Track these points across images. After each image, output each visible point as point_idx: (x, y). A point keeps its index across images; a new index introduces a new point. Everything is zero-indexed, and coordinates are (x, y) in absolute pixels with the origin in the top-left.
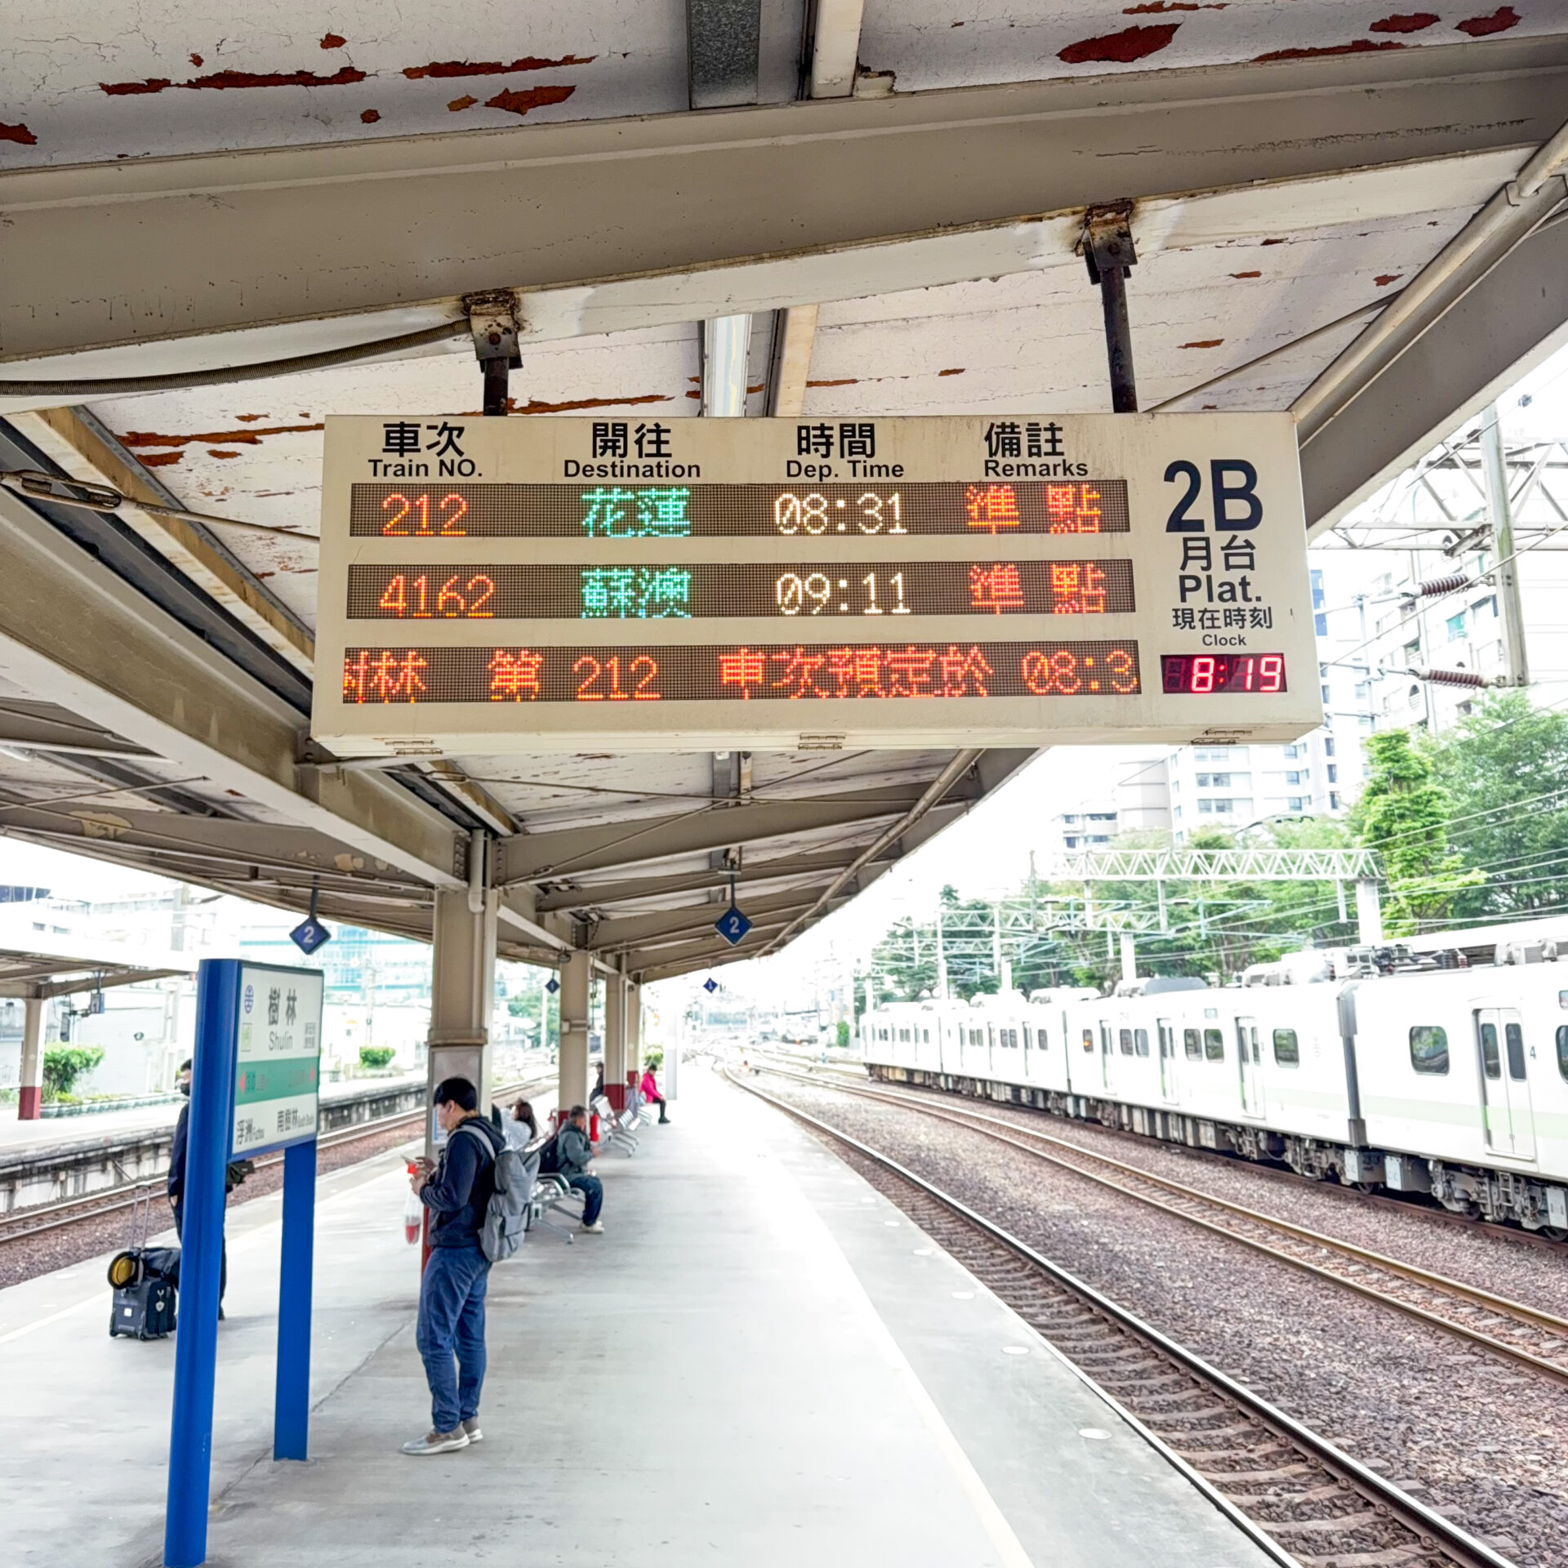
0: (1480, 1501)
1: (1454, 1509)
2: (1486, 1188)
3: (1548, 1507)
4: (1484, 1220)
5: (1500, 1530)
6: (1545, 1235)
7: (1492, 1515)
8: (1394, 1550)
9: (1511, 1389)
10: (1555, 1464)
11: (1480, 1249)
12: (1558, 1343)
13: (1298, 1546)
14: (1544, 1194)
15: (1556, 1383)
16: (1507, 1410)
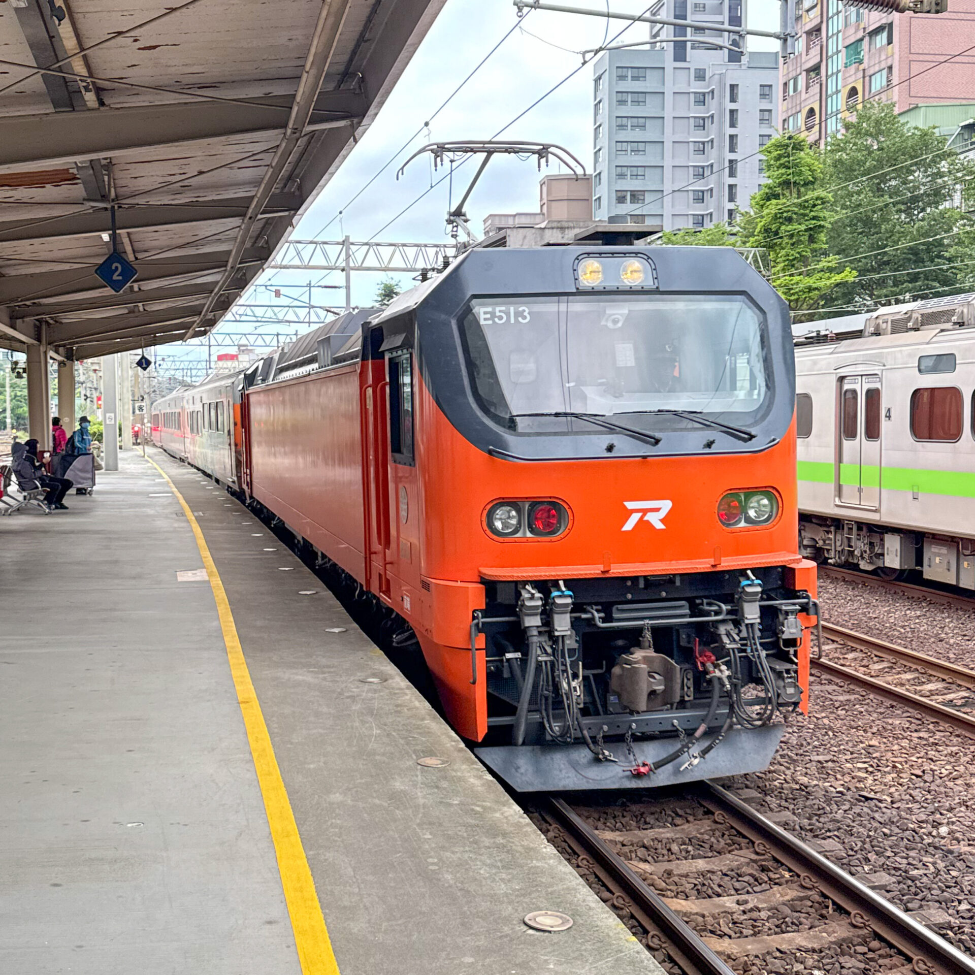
0: (812, 806)
1: (787, 815)
2: (831, 536)
3: (872, 811)
4: (827, 564)
5: (828, 834)
6: (878, 575)
7: (822, 820)
8: (729, 856)
9: (842, 705)
10: (879, 770)
11: (821, 587)
12: (885, 664)
13: (639, 854)
14: (882, 540)
15: (884, 699)
16: (839, 723)
